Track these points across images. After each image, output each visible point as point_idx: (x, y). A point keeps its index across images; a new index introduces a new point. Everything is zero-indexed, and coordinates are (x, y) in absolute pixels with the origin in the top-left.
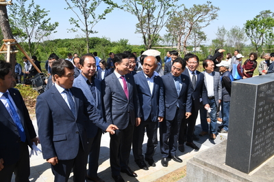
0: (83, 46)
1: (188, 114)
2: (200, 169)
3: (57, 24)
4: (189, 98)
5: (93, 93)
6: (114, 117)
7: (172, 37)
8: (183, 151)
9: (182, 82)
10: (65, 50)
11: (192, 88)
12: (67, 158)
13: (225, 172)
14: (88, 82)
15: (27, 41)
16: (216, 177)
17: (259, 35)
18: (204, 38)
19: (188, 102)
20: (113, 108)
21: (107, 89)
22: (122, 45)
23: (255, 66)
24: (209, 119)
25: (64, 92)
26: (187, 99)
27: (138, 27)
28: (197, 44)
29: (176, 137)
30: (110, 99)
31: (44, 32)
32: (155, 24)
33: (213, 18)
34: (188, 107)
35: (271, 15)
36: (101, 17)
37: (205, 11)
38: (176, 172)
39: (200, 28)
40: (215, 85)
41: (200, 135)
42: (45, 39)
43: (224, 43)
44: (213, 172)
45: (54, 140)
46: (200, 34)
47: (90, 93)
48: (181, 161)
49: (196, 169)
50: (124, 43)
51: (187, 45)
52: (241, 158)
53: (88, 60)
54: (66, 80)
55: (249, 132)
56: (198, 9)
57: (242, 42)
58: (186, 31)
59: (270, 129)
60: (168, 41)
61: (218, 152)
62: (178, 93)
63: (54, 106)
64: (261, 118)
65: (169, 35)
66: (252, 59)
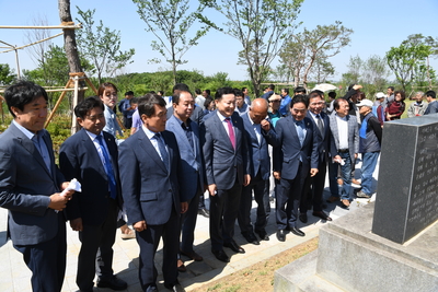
0: (167, 82)
1: (314, 171)
2: (337, 239)
3: (132, 52)
4: (315, 149)
5: (191, 141)
6: (215, 172)
7: (287, 70)
8: (306, 222)
9: (306, 127)
10: (144, 87)
11: (320, 136)
12: (156, 223)
13: (372, 242)
14: (183, 126)
15: (96, 76)
16: (359, 249)
17: (407, 67)
18: (331, 71)
19: (314, 154)
20: (215, 161)
21: (207, 135)
22: (219, 80)
23: (403, 109)
24: (340, 181)
25: (154, 137)
26: (312, 151)
27: (241, 56)
28: (321, 80)
29: (296, 202)
30: (211, 149)
31: (117, 64)
32: (265, 51)
33: (344, 44)
34: (314, 161)
35: (423, 40)
36: (193, 42)
37: (333, 34)
38: (296, 248)
39: (326, 58)
40: (349, 134)
41: (328, 202)
42: (119, 72)
43: (359, 79)
44: (355, 242)
45: (141, 199)
46: (325, 65)
47: (187, 140)
48: (303, 234)
49: (331, 238)
50: (221, 78)
51: (308, 81)
52: (394, 224)
53: (184, 96)
54: (158, 121)
55: (405, 189)
56: (324, 32)
57: (384, 77)
58: (307, 61)
59: (432, 187)
60: (281, 75)
61: (361, 218)
62: (302, 142)
63: (143, 156)
64: (421, 171)
65: (284, 67)
66: (398, 99)
